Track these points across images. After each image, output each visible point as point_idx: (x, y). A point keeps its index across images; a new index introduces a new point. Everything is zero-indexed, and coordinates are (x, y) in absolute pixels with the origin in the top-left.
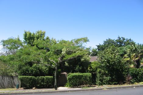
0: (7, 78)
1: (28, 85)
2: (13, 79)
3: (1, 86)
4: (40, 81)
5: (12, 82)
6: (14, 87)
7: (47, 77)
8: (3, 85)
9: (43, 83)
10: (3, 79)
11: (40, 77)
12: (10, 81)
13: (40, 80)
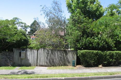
0: (59, 53)
1: (93, 62)
2: (66, 54)
3: (51, 63)
4: (108, 57)
5: (65, 58)
6: (68, 64)
7: (117, 52)
8: (53, 61)
9: (111, 60)
10: (52, 53)
11: (109, 52)
12: (63, 57)
13: (109, 55)
